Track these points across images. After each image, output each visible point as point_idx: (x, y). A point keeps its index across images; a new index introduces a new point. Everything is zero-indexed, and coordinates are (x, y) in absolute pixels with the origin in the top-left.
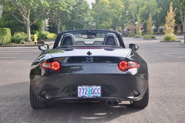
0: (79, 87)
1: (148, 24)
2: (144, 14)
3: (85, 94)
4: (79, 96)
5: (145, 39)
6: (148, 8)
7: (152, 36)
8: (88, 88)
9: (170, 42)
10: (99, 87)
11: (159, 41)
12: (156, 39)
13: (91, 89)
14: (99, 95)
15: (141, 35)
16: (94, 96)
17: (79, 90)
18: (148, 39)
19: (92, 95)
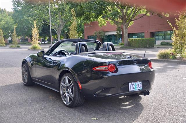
0: (130, 84)
1: (13, 36)
2: (4, 27)
3: (134, 88)
4: (130, 91)
5: (11, 47)
6: (7, 23)
7: (17, 45)
8: (135, 84)
9: (37, 50)
10: (141, 82)
11: (27, 50)
12: (21, 48)
13: (136, 84)
14: (141, 89)
15: (4, 45)
16: (138, 89)
17: (130, 86)
18: (14, 48)
19: (137, 89)
